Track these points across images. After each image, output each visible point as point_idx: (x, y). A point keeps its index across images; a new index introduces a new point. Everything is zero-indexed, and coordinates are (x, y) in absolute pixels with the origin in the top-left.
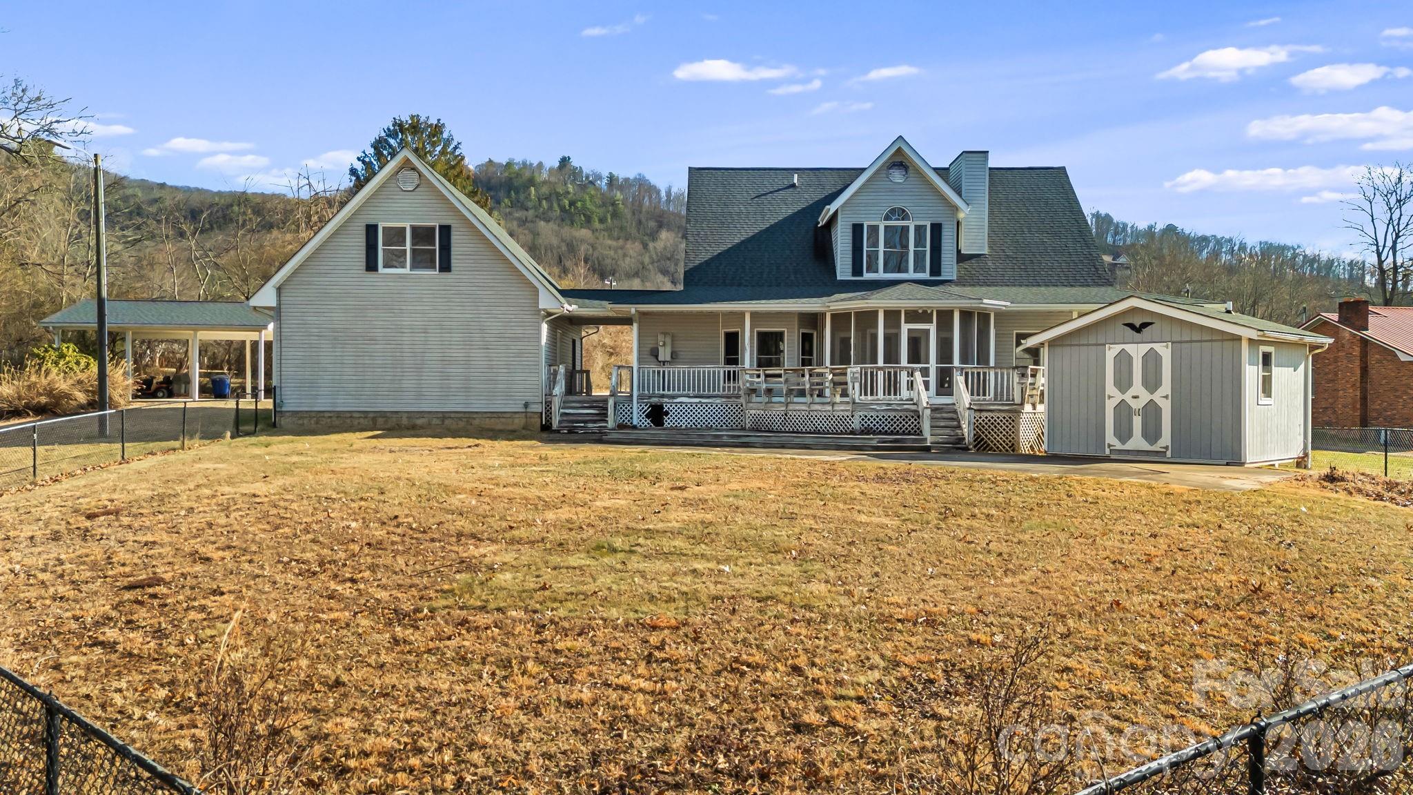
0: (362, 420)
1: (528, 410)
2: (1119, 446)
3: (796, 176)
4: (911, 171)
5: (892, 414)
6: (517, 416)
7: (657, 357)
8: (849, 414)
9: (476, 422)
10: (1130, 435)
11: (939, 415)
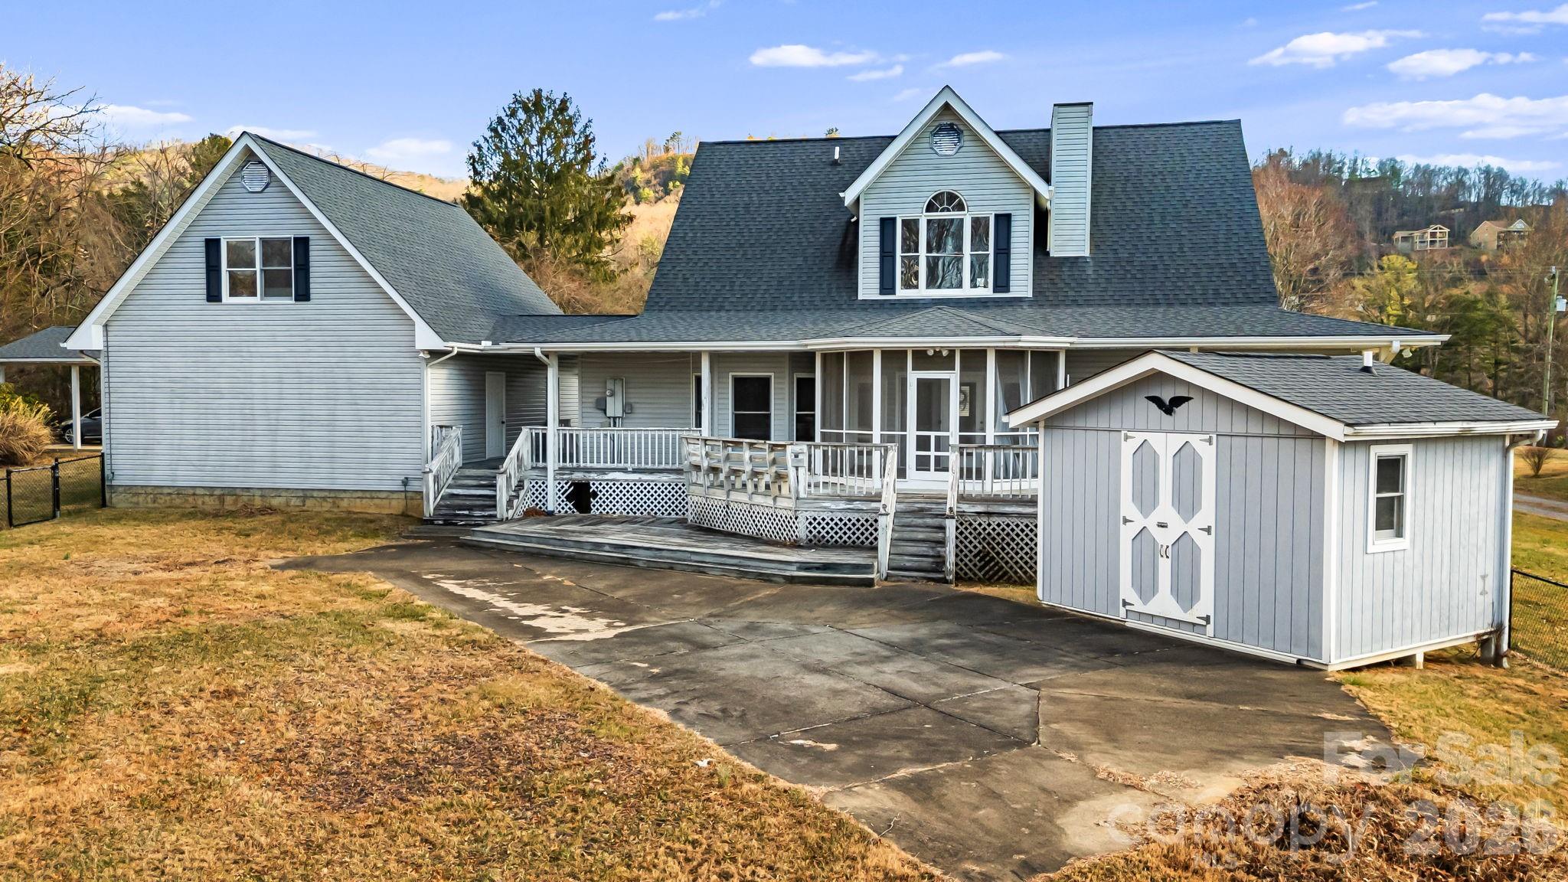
0: (207, 499)
1: (408, 488)
2: (1139, 606)
3: (837, 149)
4: (966, 136)
5: (854, 516)
6: (395, 496)
7: (605, 411)
8: (791, 514)
9: (344, 504)
10: (1154, 590)
11: (920, 521)
